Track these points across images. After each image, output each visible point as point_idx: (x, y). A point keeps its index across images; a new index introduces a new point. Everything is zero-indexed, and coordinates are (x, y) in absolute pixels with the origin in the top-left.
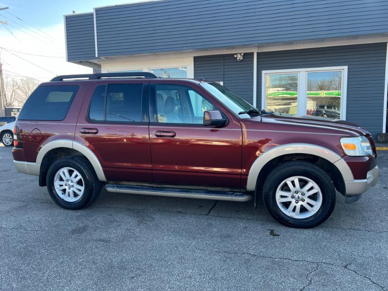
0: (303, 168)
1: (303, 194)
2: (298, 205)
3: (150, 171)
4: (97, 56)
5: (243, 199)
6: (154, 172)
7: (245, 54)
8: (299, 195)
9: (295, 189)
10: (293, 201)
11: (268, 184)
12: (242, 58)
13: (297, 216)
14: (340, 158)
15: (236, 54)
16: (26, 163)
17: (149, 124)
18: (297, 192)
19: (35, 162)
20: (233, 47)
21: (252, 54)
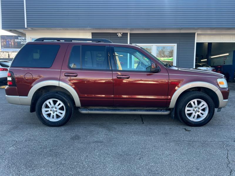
0: (200, 94)
1: (199, 108)
2: (196, 115)
3: (112, 99)
4: (26, 27)
5: (167, 113)
6: (114, 99)
7: (123, 33)
8: (197, 109)
9: (195, 106)
10: (194, 112)
11: (181, 104)
12: (121, 36)
13: (195, 120)
14: (218, 89)
15: (118, 33)
16: (18, 97)
17: (112, 71)
18: (196, 108)
19: (27, 96)
20: (116, 29)
21: (127, 33)
